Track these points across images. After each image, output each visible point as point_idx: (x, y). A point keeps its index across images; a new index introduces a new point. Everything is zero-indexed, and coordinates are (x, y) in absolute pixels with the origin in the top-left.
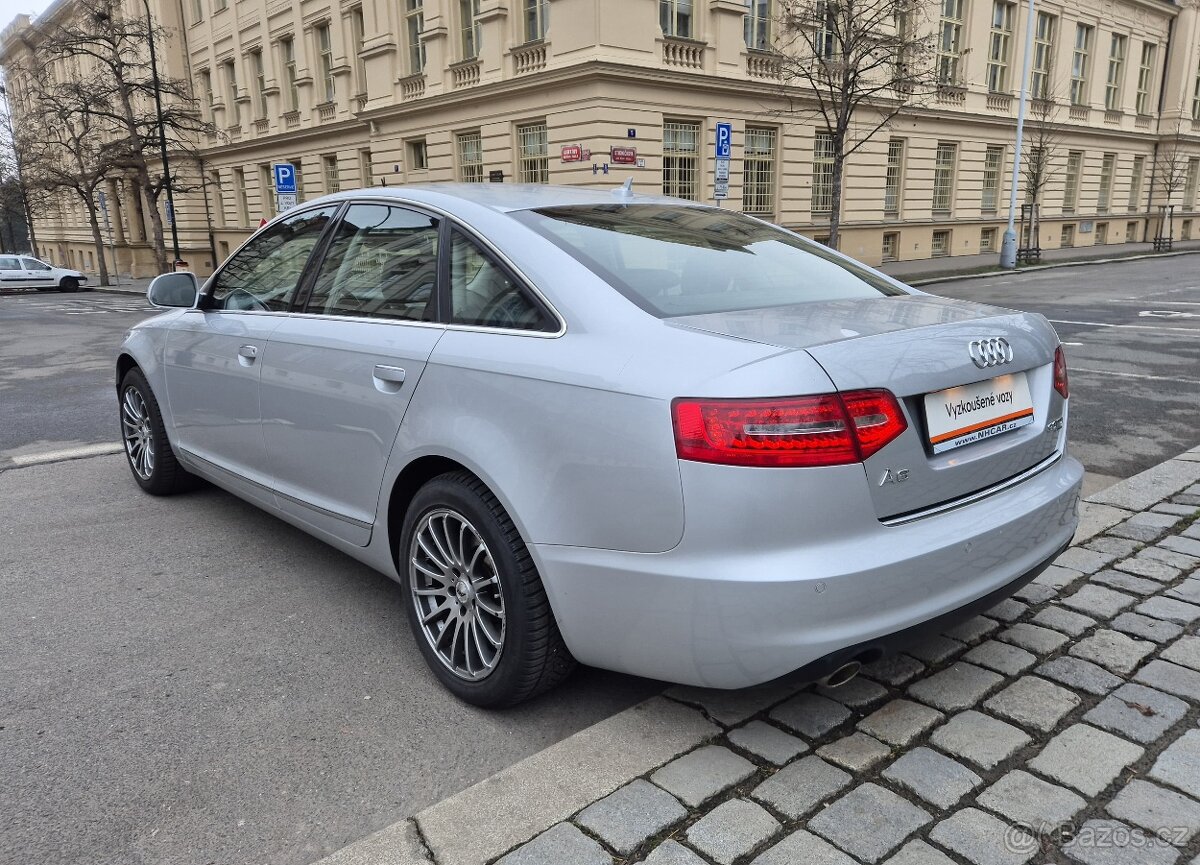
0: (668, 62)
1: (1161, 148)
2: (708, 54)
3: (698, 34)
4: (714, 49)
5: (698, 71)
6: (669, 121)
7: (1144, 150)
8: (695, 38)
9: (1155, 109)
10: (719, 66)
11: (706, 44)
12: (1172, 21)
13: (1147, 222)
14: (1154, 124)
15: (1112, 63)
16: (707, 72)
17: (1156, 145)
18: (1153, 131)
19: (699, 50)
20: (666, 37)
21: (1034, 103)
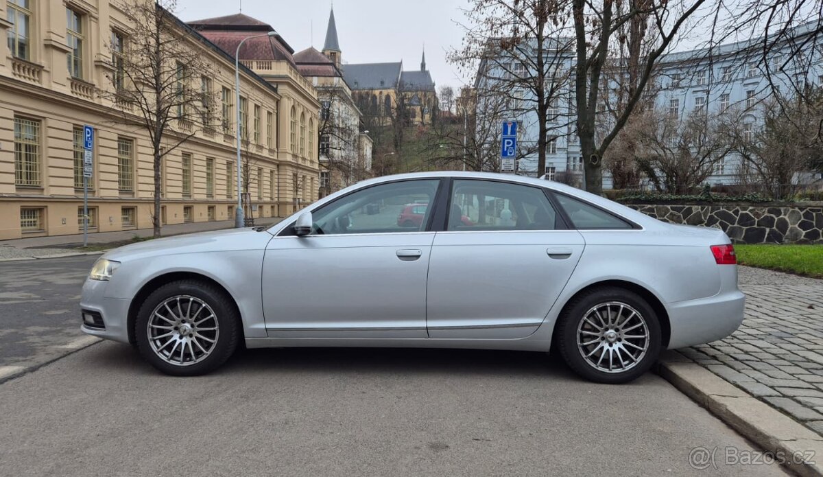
0: (15, 74)
1: (280, 167)
2: (44, 74)
3: (35, 58)
4: (48, 72)
5: (37, 84)
6: (19, 117)
7: (274, 167)
8: (32, 60)
9: (275, 147)
10: (54, 85)
11: (43, 67)
12: (278, 102)
13: (278, 206)
14: (276, 154)
15: (255, 120)
16: (44, 86)
17: (278, 166)
18: (276, 158)
19: (37, 70)
20: (14, 57)
21: (243, 141)
